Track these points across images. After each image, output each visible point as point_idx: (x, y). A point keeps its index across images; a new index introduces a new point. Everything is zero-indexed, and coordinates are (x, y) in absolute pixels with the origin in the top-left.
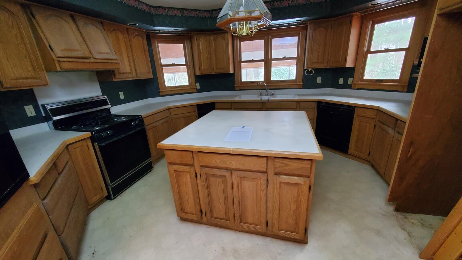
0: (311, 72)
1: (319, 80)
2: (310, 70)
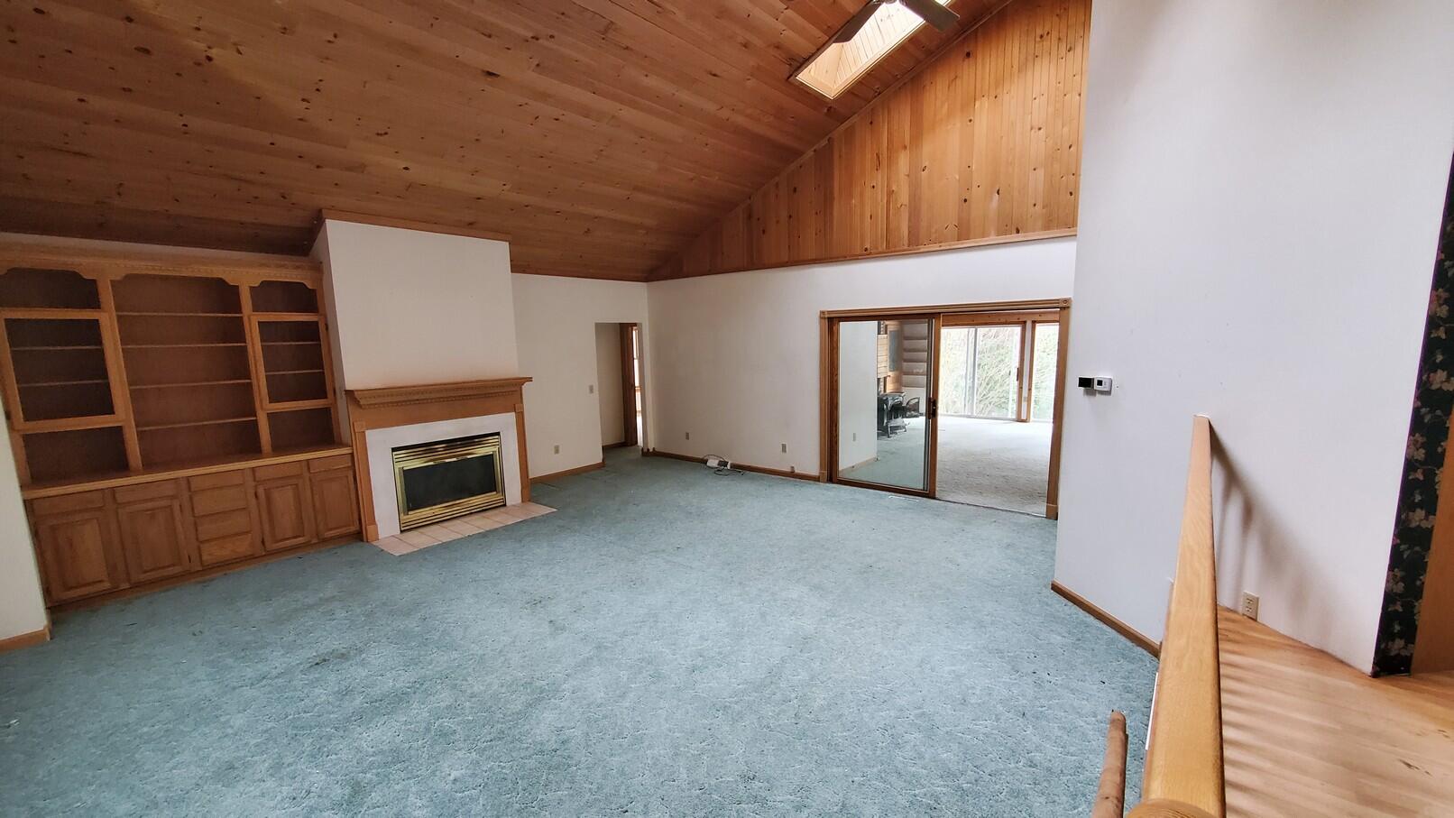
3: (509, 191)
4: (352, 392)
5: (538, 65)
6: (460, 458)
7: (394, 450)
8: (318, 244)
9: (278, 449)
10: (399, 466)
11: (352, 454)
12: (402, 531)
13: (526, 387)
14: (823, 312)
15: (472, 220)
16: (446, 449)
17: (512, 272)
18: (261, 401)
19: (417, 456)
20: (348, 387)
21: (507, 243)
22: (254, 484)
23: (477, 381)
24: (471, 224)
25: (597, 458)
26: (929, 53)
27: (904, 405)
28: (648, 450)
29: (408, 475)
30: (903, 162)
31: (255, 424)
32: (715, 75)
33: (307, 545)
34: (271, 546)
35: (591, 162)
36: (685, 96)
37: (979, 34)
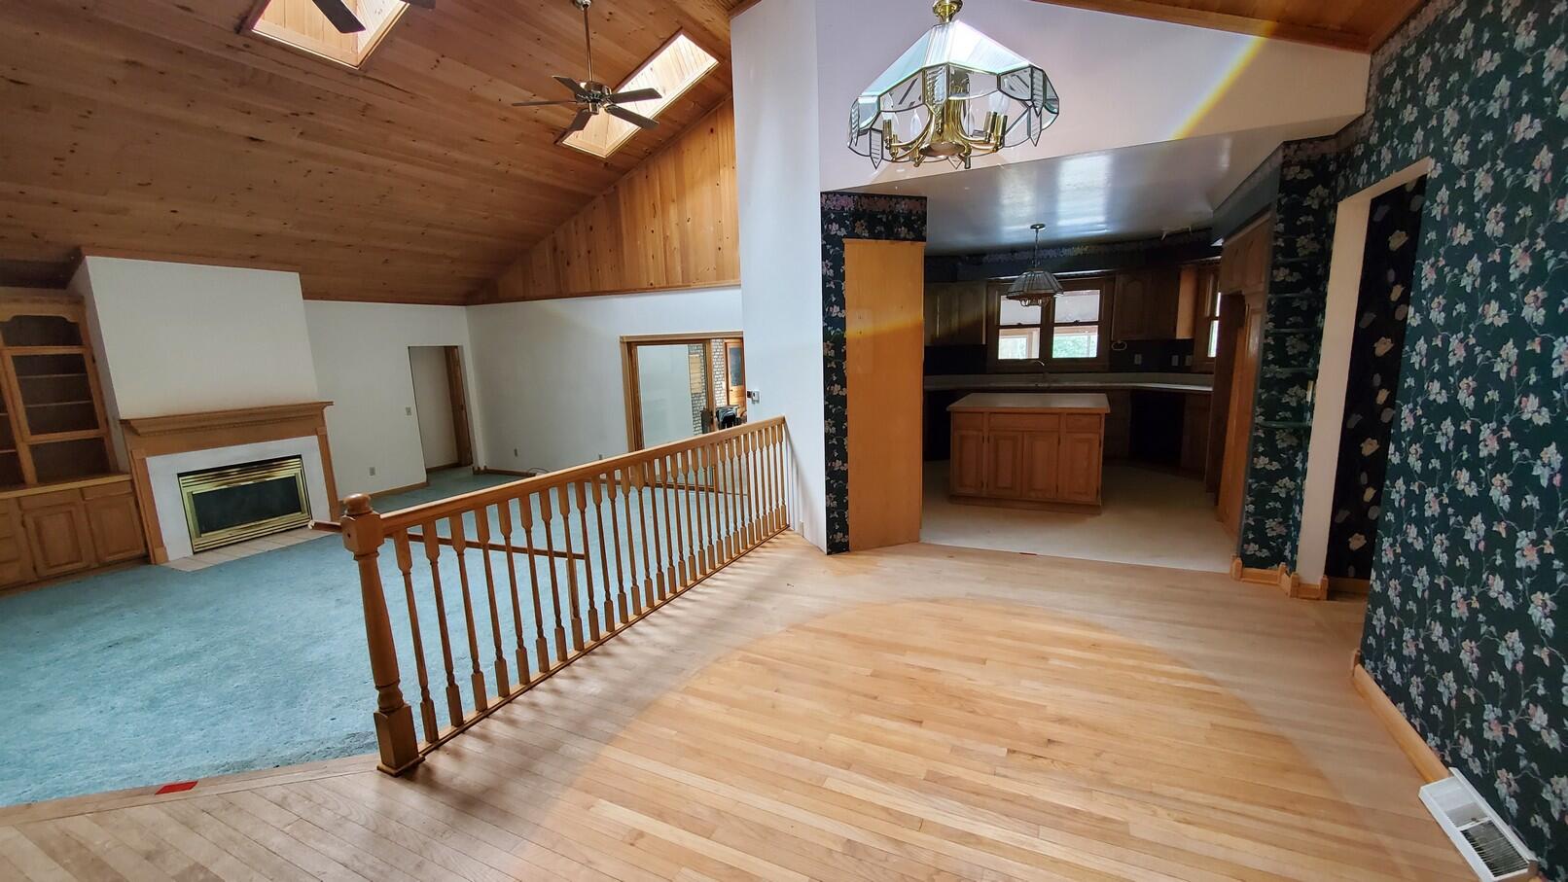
0: (1122, 346)
1: (1138, 359)
2: (1119, 342)
3: (291, 228)
4: (126, 421)
5: (301, 133)
6: (257, 481)
7: (180, 475)
8: (77, 278)
9: (43, 479)
10: (186, 491)
11: (132, 481)
12: (195, 553)
13: (327, 410)
14: (622, 338)
15: (254, 254)
16: (240, 472)
17: (304, 298)
18: (21, 432)
19: (207, 480)
20: (123, 416)
21: (298, 274)
22: (20, 512)
23: (271, 407)
24: (253, 257)
25: (422, 478)
26: (684, 126)
27: (738, 416)
28: (479, 468)
29: (198, 499)
30: (673, 213)
31: (15, 456)
32: (482, 140)
33: (87, 570)
34: (43, 571)
35: (375, 205)
36: (456, 155)
37: (718, 114)
